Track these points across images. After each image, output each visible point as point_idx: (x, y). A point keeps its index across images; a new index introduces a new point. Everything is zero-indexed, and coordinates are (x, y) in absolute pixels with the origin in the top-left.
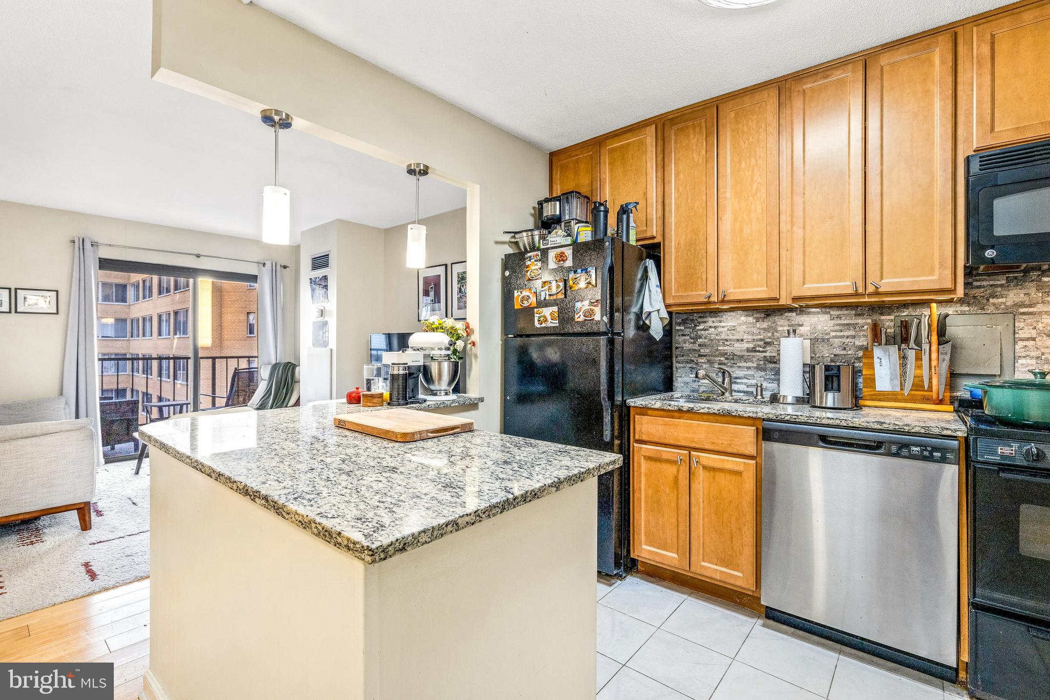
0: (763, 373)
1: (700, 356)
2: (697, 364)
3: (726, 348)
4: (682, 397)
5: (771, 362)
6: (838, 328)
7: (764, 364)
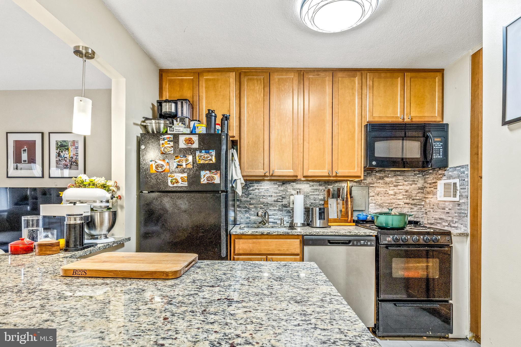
0: (281, 212)
1: (250, 204)
2: (249, 209)
3: (264, 200)
4: (244, 227)
5: (285, 207)
6: (312, 191)
7: (282, 208)
